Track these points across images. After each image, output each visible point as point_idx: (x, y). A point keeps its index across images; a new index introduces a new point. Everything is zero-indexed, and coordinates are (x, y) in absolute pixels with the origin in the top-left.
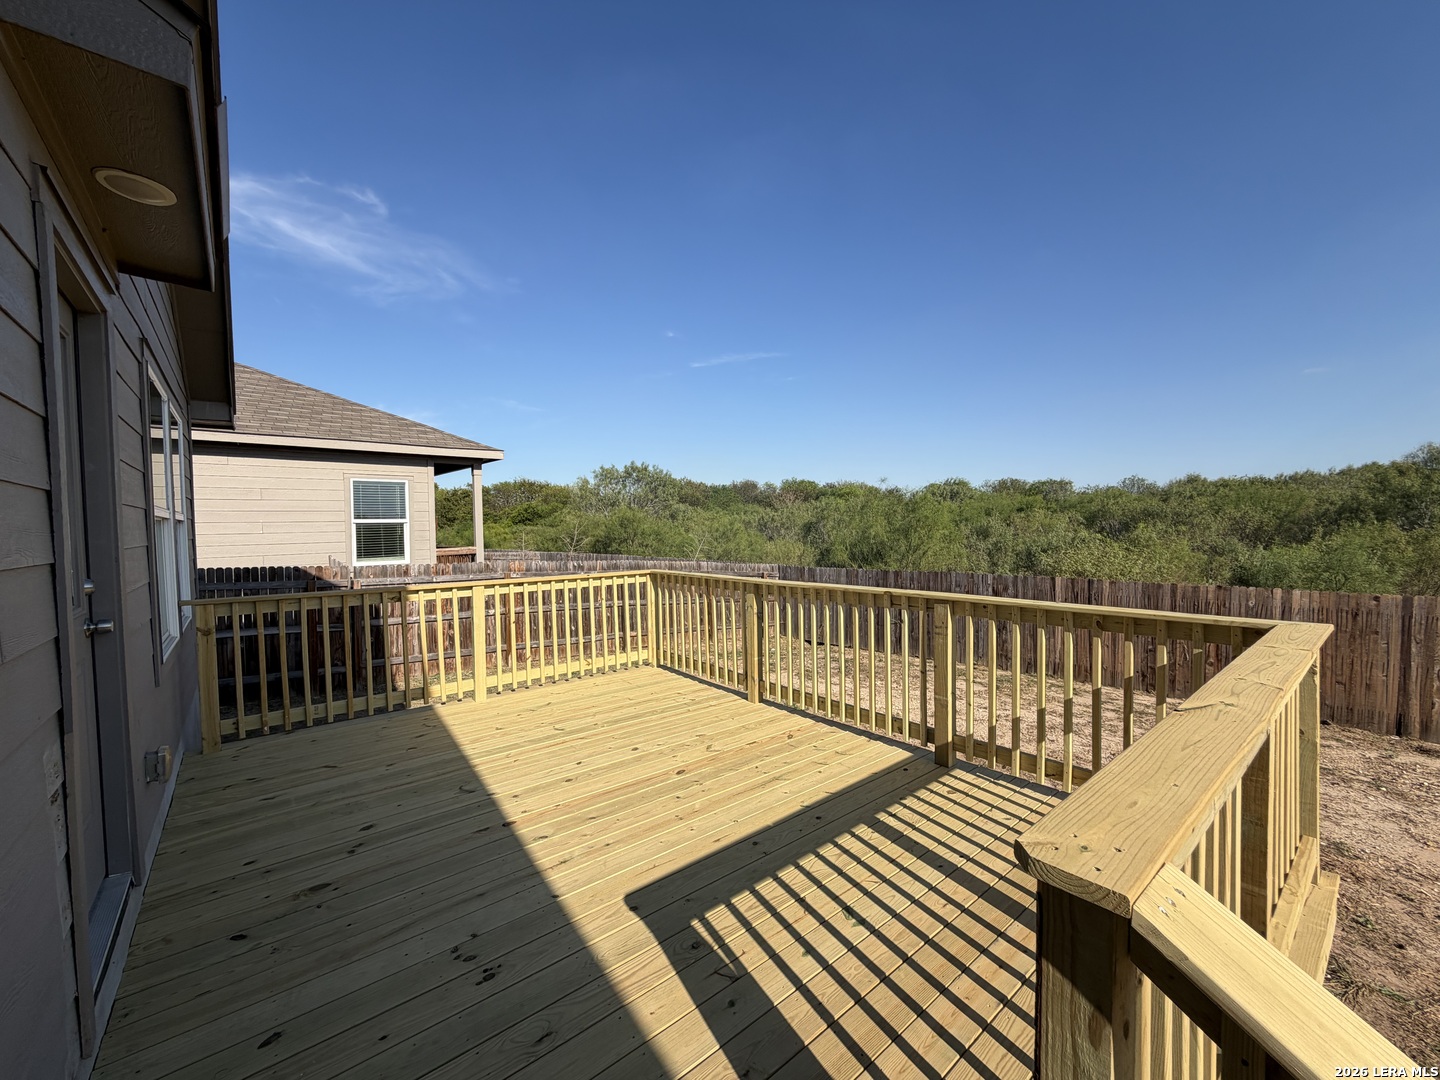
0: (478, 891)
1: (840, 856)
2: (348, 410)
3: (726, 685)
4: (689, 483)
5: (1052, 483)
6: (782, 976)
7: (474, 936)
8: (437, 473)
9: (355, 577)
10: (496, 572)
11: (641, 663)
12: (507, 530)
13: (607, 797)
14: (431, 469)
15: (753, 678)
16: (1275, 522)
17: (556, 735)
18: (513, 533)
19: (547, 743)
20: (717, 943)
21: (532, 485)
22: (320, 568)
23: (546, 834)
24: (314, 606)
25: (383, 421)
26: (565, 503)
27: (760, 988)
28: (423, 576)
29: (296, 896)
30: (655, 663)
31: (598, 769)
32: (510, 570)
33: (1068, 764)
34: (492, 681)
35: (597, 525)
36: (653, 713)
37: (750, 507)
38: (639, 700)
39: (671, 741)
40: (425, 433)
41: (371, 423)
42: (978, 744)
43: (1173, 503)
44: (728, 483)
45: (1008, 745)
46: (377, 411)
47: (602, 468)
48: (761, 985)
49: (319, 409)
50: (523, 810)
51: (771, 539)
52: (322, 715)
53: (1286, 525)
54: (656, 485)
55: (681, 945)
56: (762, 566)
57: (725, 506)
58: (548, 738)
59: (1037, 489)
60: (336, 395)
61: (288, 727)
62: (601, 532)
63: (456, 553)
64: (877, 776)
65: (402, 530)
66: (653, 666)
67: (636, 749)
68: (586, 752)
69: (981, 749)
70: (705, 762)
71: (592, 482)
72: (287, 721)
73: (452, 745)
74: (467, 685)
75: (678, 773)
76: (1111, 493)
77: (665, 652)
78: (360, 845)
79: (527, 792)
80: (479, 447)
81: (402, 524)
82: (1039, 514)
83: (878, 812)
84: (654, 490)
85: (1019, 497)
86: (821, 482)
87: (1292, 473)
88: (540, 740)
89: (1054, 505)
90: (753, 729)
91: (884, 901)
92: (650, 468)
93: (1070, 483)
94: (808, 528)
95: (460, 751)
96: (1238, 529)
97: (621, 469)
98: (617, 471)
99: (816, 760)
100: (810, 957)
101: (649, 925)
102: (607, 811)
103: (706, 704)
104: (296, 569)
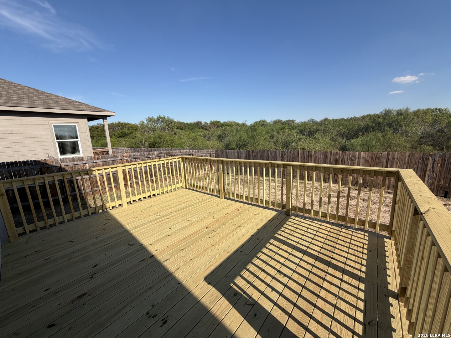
0: (149, 286)
1: (270, 252)
2: (45, 96)
3: (212, 193)
4: (179, 122)
5: (290, 121)
6: (268, 301)
7: (153, 306)
8: (89, 121)
9: (61, 162)
10: (118, 157)
11: (180, 188)
12: (115, 140)
13: (185, 240)
14: (86, 120)
15: (222, 191)
16: (348, 131)
17: (158, 218)
18: (118, 141)
19: (156, 222)
20: (242, 292)
21: (122, 124)
22: (45, 160)
23: (167, 259)
24: (51, 179)
25: (62, 100)
26: (135, 130)
27: (263, 307)
28: (90, 161)
29: (73, 302)
30: (185, 188)
31: (178, 230)
32: (124, 157)
33: (329, 213)
34: (128, 200)
35: (150, 138)
36: (190, 206)
37: (200, 130)
38: (183, 202)
39: (200, 216)
40: (81, 105)
41: (57, 101)
42: (299, 208)
43: (323, 126)
44: (192, 122)
45: (310, 208)
46: (58, 96)
47: (149, 117)
48: (263, 305)
49: (32, 95)
50: (156, 250)
51: (208, 140)
52: (62, 220)
53: (350, 132)
54: (169, 124)
55: (230, 295)
56: (210, 150)
57: (191, 130)
58: (155, 220)
59: (286, 123)
60: (38, 89)
61: (48, 227)
62: (152, 140)
63: (101, 151)
64: (270, 222)
65: (78, 143)
66: (184, 189)
67: (189, 220)
68: (172, 223)
69: (301, 210)
70: (214, 223)
71: (146, 122)
72: (47, 225)
73: (120, 226)
74: (119, 202)
75: (206, 228)
76: (305, 124)
77: (188, 183)
78: (94, 274)
79: (154, 242)
80: (105, 111)
81: (77, 141)
82: (287, 130)
83: (275, 234)
84: (168, 125)
85: (281, 125)
86: (222, 121)
87: (351, 117)
88: (153, 221)
89: (291, 128)
90: (225, 209)
91: (289, 266)
92: (166, 117)
93: (295, 121)
94: (220, 137)
95: (125, 228)
96: (338, 134)
97: (156, 118)
98: (154, 118)
99: (249, 218)
100: (274, 292)
101: (217, 289)
102: (187, 246)
103: (207, 201)
104: (35, 161)
